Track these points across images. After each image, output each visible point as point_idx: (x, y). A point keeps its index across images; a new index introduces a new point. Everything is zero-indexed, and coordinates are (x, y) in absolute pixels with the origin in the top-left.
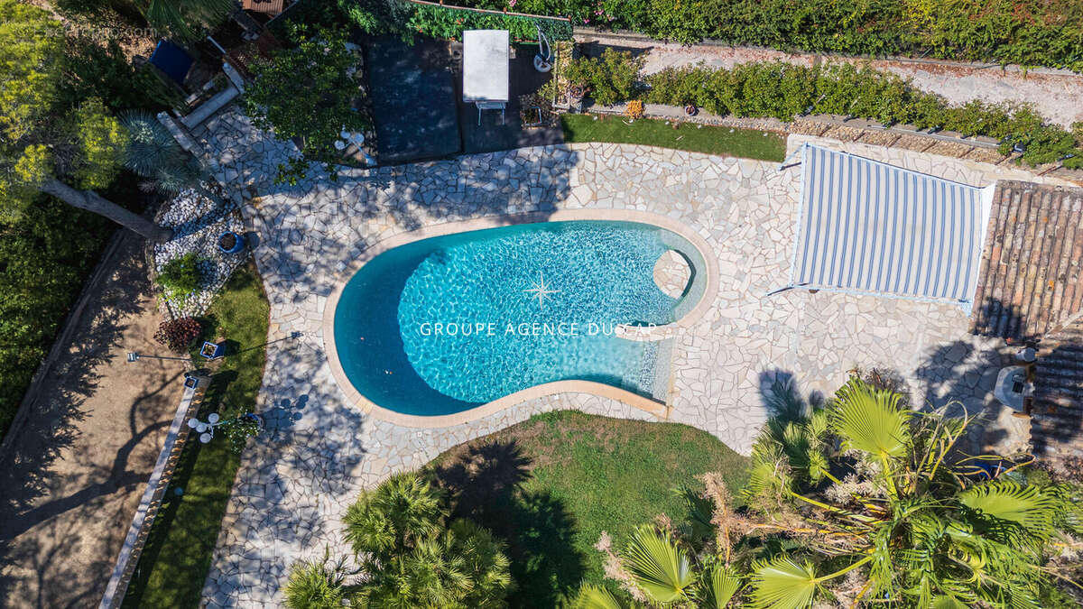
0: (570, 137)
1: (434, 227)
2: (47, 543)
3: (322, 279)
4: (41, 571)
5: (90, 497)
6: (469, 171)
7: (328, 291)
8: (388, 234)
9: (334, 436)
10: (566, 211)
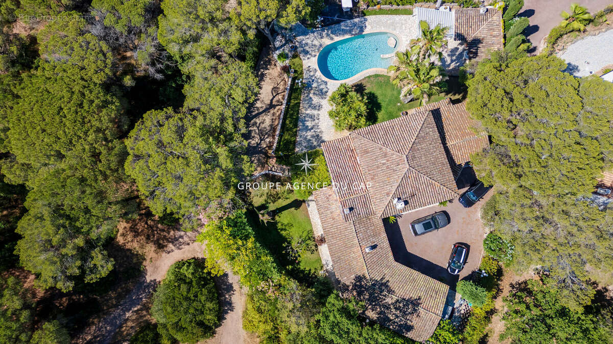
0: (365, 15)
1: (337, 39)
2: (258, 122)
3: (313, 53)
4: (258, 128)
5: (267, 110)
6: (343, 26)
7: (315, 56)
8: (327, 42)
9: (321, 87)
10: (366, 32)
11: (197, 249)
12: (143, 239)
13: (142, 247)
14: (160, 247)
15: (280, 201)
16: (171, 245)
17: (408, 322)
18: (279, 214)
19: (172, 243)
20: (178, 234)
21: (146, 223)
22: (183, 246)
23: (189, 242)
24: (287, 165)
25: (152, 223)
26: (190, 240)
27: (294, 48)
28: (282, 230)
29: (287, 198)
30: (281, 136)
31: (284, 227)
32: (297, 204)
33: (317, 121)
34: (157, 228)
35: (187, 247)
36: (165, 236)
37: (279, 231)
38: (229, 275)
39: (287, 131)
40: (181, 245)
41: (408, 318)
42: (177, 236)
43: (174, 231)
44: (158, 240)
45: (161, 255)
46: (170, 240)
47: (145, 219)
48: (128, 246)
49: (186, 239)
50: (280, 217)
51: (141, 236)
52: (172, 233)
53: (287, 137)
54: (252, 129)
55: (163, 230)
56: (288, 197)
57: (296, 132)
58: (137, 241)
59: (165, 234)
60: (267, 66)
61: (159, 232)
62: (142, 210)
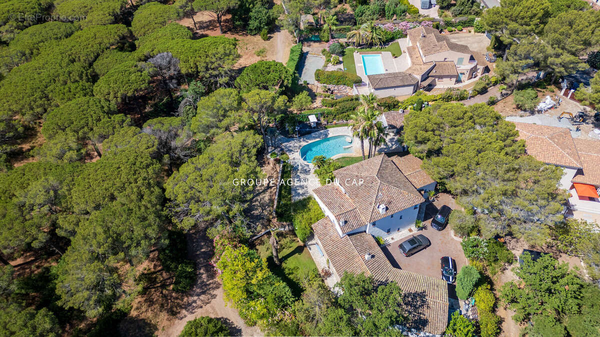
1: (310, 142)
2: (259, 199)
3: (296, 151)
4: (260, 202)
5: (264, 191)
6: (313, 135)
7: (297, 152)
8: (304, 144)
9: (305, 168)
10: (329, 136)
11: (210, 310)
12: (157, 308)
13: (156, 315)
14: (173, 313)
15: (284, 250)
16: (184, 311)
17: (422, 316)
18: (286, 261)
19: (185, 308)
20: (191, 299)
21: (162, 293)
22: (196, 310)
23: (202, 305)
24: (286, 222)
25: (167, 292)
26: (203, 304)
27: (282, 150)
28: (289, 274)
29: (290, 247)
30: (279, 202)
31: (291, 271)
32: (300, 250)
33: (305, 189)
34: (171, 296)
35: (200, 310)
36: (178, 304)
37: (287, 275)
38: (242, 330)
39: (284, 198)
40: (194, 310)
41: (420, 311)
42: (190, 302)
43: (187, 297)
44: (172, 307)
45: (174, 323)
46: (183, 306)
47: (160, 290)
48: (142, 316)
49: (199, 303)
50: (286, 263)
51: (155, 304)
52: (185, 299)
53: (283, 202)
54: (254, 204)
55: (177, 298)
56: (291, 245)
57: (291, 197)
58: (152, 310)
59: (179, 301)
60: (262, 165)
61: (173, 300)
62: (158, 283)
